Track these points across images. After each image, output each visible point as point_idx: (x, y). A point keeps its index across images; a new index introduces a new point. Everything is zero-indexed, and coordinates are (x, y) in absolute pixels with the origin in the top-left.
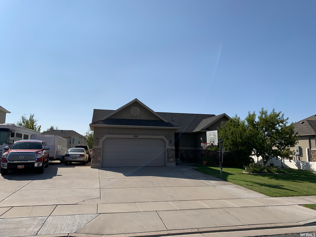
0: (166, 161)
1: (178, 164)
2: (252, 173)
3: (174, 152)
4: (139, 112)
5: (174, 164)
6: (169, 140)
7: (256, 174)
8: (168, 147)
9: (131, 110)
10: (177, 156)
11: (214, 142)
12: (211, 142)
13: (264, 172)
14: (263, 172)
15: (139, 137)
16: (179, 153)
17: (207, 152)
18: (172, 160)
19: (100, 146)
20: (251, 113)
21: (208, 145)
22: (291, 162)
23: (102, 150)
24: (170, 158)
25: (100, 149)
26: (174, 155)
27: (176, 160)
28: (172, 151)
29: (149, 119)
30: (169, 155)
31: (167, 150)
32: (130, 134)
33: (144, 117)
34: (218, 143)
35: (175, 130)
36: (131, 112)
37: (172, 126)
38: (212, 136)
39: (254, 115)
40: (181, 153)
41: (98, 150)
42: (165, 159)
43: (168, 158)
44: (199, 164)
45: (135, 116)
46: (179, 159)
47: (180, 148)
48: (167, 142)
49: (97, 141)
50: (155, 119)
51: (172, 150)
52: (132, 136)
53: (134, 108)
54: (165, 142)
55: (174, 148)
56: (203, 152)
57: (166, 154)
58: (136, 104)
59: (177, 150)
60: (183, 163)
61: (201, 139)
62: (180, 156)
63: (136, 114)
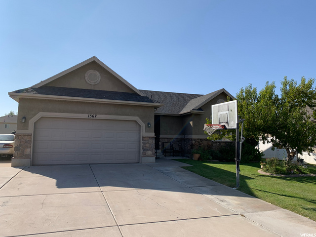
0: (141, 155)
1: (159, 158)
2: (276, 174)
3: (154, 141)
4: (100, 79)
5: (153, 159)
6: (147, 123)
7: (282, 175)
8: (144, 133)
9: (86, 75)
10: (157, 147)
11: (227, 123)
12: (220, 123)
13: (294, 173)
14: (292, 172)
15: (98, 116)
16: (160, 143)
17: (198, 142)
18: (149, 153)
19: (30, 130)
20: (270, 84)
21: (215, 128)
22: (310, 155)
23: (32, 136)
24: (148, 150)
25: (29, 135)
26: (154, 146)
27: (156, 153)
28: (150, 140)
29: (116, 90)
30: (145, 146)
31: (143, 137)
32: (83, 113)
33: (108, 87)
34: (238, 124)
35: (156, 108)
36: (86, 78)
37: (152, 101)
38: (225, 112)
39: (273, 87)
40: (163, 143)
41: (26, 137)
42: (139, 152)
43: (143, 151)
44: (187, 158)
45: (92, 84)
46: (159, 151)
47: (161, 136)
48: (143, 125)
49: (23, 121)
50: (124, 92)
51: (150, 138)
52: (86, 116)
53: (91, 72)
54: (140, 126)
55: (153, 134)
56: (193, 142)
57: (142, 145)
58: (94, 64)
59: (157, 139)
60: (165, 156)
61: (191, 123)
62: (160, 147)
63: (93, 80)
